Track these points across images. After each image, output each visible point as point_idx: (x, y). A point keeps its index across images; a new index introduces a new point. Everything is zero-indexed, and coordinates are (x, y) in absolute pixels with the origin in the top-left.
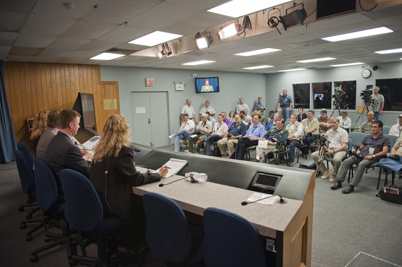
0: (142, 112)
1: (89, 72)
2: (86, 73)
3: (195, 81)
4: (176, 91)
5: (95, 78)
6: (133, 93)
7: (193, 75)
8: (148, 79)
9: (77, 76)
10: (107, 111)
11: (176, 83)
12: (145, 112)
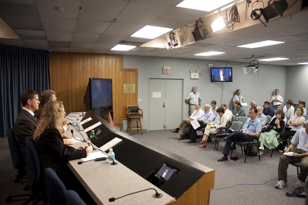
0: (157, 97)
1: (114, 60)
2: (111, 61)
3: (210, 70)
4: (191, 79)
5: (118, 66)
6: (151, 80)
7: (209, 65)
8: (165, 68)
9: (104, 64)
10: (126, 94)
11: (191, 72)
12: (160, 97)
